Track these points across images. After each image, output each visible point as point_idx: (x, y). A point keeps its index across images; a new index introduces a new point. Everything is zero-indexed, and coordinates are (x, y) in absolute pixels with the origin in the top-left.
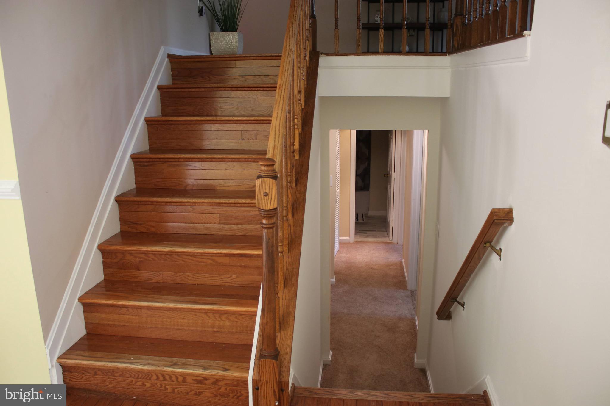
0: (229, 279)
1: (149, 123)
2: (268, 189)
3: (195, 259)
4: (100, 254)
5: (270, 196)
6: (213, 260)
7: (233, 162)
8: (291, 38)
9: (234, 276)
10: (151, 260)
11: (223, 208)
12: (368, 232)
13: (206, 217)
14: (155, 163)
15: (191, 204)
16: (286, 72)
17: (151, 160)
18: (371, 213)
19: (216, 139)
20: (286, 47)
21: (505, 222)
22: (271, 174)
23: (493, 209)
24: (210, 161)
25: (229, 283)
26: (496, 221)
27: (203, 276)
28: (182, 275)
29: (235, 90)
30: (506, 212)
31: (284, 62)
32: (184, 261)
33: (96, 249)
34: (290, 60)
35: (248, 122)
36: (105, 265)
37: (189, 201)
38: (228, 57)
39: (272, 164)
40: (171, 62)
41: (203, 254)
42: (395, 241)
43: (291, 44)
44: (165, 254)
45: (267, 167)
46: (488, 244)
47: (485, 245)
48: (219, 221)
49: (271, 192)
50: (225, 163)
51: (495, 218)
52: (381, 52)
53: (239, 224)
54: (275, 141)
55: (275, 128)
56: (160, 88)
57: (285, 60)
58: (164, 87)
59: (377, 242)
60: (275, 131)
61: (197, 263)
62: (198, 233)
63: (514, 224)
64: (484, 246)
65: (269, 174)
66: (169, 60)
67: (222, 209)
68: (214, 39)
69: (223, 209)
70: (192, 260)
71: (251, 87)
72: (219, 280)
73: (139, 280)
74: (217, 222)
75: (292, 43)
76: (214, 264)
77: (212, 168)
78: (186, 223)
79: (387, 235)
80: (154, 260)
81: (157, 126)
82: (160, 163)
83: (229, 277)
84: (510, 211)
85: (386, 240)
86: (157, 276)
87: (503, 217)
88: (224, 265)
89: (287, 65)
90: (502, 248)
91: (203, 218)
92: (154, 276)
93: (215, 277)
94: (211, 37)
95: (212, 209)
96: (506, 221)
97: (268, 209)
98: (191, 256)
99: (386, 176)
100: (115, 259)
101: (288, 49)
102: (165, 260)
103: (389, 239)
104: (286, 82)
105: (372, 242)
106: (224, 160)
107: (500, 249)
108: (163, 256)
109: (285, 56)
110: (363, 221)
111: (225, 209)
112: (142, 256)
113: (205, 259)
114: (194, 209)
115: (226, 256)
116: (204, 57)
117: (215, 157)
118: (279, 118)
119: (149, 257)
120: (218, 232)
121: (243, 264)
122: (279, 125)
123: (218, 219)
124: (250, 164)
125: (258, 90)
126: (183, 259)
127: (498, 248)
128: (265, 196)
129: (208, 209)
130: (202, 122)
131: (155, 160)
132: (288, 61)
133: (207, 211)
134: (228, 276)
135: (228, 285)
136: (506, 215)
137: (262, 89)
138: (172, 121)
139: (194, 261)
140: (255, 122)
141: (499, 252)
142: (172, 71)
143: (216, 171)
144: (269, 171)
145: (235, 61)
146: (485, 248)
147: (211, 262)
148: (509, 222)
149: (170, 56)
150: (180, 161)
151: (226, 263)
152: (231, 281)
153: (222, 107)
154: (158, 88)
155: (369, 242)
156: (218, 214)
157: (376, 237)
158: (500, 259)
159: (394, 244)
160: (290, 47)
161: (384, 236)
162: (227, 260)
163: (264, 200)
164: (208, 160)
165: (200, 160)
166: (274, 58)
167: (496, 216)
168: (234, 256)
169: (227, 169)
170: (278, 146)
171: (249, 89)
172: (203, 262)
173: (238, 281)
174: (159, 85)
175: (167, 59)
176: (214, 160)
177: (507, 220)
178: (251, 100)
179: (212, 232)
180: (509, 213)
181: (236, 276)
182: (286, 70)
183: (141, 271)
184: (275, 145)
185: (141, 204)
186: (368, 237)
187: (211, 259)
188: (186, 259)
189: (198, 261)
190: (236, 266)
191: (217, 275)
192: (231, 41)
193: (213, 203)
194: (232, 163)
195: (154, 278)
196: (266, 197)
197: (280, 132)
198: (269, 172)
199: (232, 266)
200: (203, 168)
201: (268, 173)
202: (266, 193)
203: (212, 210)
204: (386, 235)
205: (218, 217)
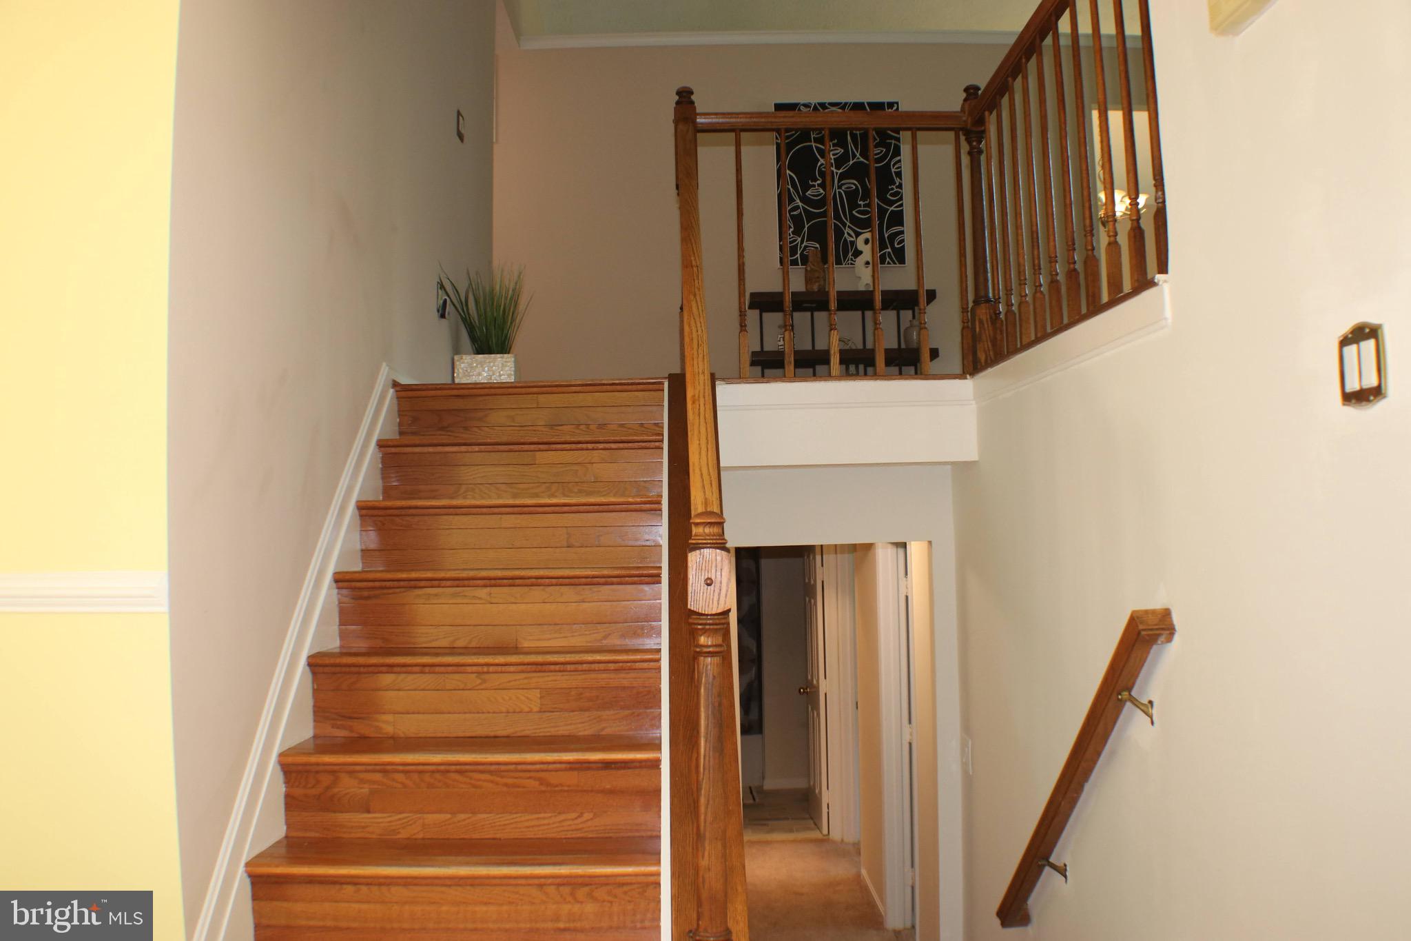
0: (576, 822)
1: (364, 512)
2: (713, 571)
3: (498, 779)
4: (280, 777)
5: (718, 585)
6: (542, 781)
7: (561, 585)
8: (697, 319)
9: (587, 816)
10: (400, 786)
11: (548, 676)
12: (770, 823)
13: (510, 699)
14: (385, 591)
15: (480, 669)
16: (701, 377)
17: (377, 584)
18: (769, 785)
19: (510, 546)
20: (692, 333)
21: (1162, 634)
22: (718, 541)
23: (1134, 612)
24: (510, 586)
25: (575, 832)
26: (1143, 633)
27: (516, 818)
28: (469, 818)
29: (545, 449)
30: (1159, 616)
31: (693, 359)
32: (475, 786)
33: (274, 766)
34: (704, 356)
35: (581, 508)
36: (292, 803)
37: (476, 661)
38: (522, 387)
39: (719, 521)
40: (398, 398)
41: (519, 767)
42: (836, 835)
43: (699, 329)
44: (433, 772)
45: (710, 527)
46: (1125, 694)
47: (1120, 697)
48: (541, 705)
49: (719, 576)
50: (542, 587)
51: (1141, 627)
52: (834, 375)
53: (586, 710)
54: (704, 492)
55: (701, 470)
56: (381, 445)
57: (693, 354)
58: (390, 443)
59: (794, 841)
60: (702, 475)
61: (505, 789)
62: (492, 734)
63: (1176, 638)
64: (1118, 699)
65: (714, 541)
66: (395, 394)
67: (546, 679)
68: (462, 369)
69: (550, 679)
70: (492, 782)
71: (579, 443)
72: (555, 825)
73: (368, 835)
74: (536, 709)
75: (701, 326)
76: (543, 788)
77: (513, 600)
78: (465, 713)
79: (816, 824)
80: (405, 786)
81: (381, 518)
82: (398, 590)
83: (576, 818)
84: (1166, 614)
85: (815, 834)
86: (410, 823)
87: (1156, 625)
88: (565, 791)
89: (700, 363)
90: (1152, 699)
91: (503, 699)
92: (403, 823)
93: (544, 818)
94: (457, 363)
95: (526, 678)
96: (1162, 632)
97: (714, 613)
98: (490, 772)
99: (804, 692)
100: (313, 787)
101: (695, 335)
102: (430, 786)
103: (821, 833)
104: (704, 393)
105: (783, 842)
106: (539, 580)
107: (1151, 702)
108: (427, 777)
109: (693, 349)
110: (754, 799)
111: (554, 678)
112: (378, 777)
113: (521, 778)
114: (484, 681)
115: (571, 769)
116: (470, 386)
117: (522, 574)
118: (704, 453)
119: (393, 780)
120: (538, 731)
121: (608, 786)
122: (708, 465)
123: (539, 701)
124: (595, 590)
125: (593, 449)
126: (473, 782)
127: (1145, 701)
128: (709, 585)
129: (515, 680)
130: (482, 509)
131: (388, 584)
132: (701, 356)
133: (512, 683)
134: (574, 815)
135: (574, 836)
136: (1160, 621)
137: (601, 446)
138: (416, 508)
139: (497, 784)
140: (598, 507)
141: (1147, 708)
142: (400, 416)
143: (523, 607)
144: (714, 535)
145: (535, 395)
146: (1120, 704)
147: (533, 784)
148: (1168, 632)
149: (395, 384)
150: (443, 585)
151: (569, 786)
152: (581, 826)
153: (514, 485)
154: (378, 445)
155: (777, 842)
156: (539, 690)
157: (791, 831)
158: (1152, 723)
159: (834, 842)
160: (699, 333)
161: (808, 829)
162: (572, 778)
163: (705, 594)
164: (505, 581)
165: (487, 582)
166: (619, 388)
167: (1141, 623)
168: (589, 769)
169: (546, 601)
170: (713, 501)
171: (574, 446)
172: (519, 787)
173: (596, 826)
174: (380, 438)
175: (391, 391)
176: (518, 581)
177: (1163, 629)
178: (577, 470)
179: (524, 730)
180: (1164, 616)
181: (591, 815)
182: (701, 371)
183: (375, 812)
184: (706, 499)
185: (365, 673)
186: (772, 831)
187: (535, 779)
188: (479, 780)
189: (506, 785)
190: (592, 791)
191: (549, 815)
192: (499, 372)
193: (528, 664)
194: (558, 588)
195: (403, 828)
196: (709, 587)
197: (711, 478)
198: (715, 538)
199: (585, 791)
200: (494, 600)
201: (712, 539)
202: (710, 579)
203: (526, 681)
204: (813, 826)
205: (539, 696)
